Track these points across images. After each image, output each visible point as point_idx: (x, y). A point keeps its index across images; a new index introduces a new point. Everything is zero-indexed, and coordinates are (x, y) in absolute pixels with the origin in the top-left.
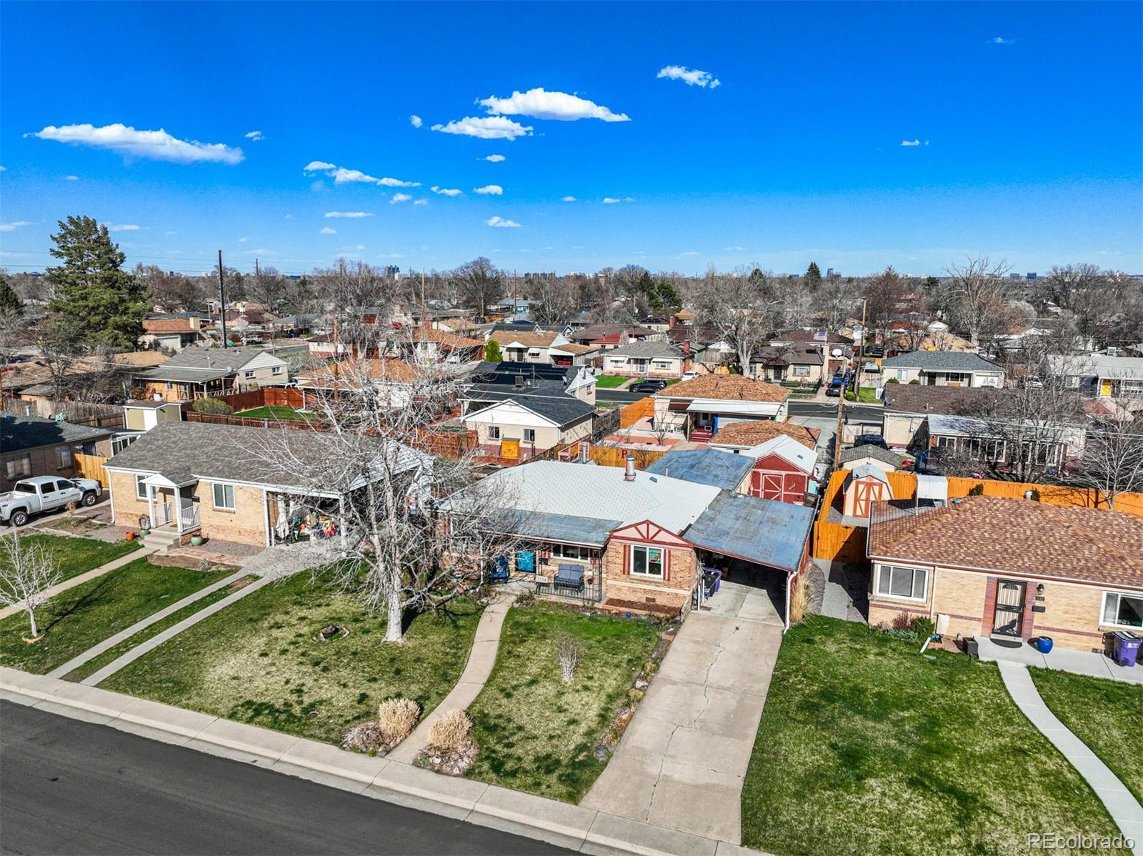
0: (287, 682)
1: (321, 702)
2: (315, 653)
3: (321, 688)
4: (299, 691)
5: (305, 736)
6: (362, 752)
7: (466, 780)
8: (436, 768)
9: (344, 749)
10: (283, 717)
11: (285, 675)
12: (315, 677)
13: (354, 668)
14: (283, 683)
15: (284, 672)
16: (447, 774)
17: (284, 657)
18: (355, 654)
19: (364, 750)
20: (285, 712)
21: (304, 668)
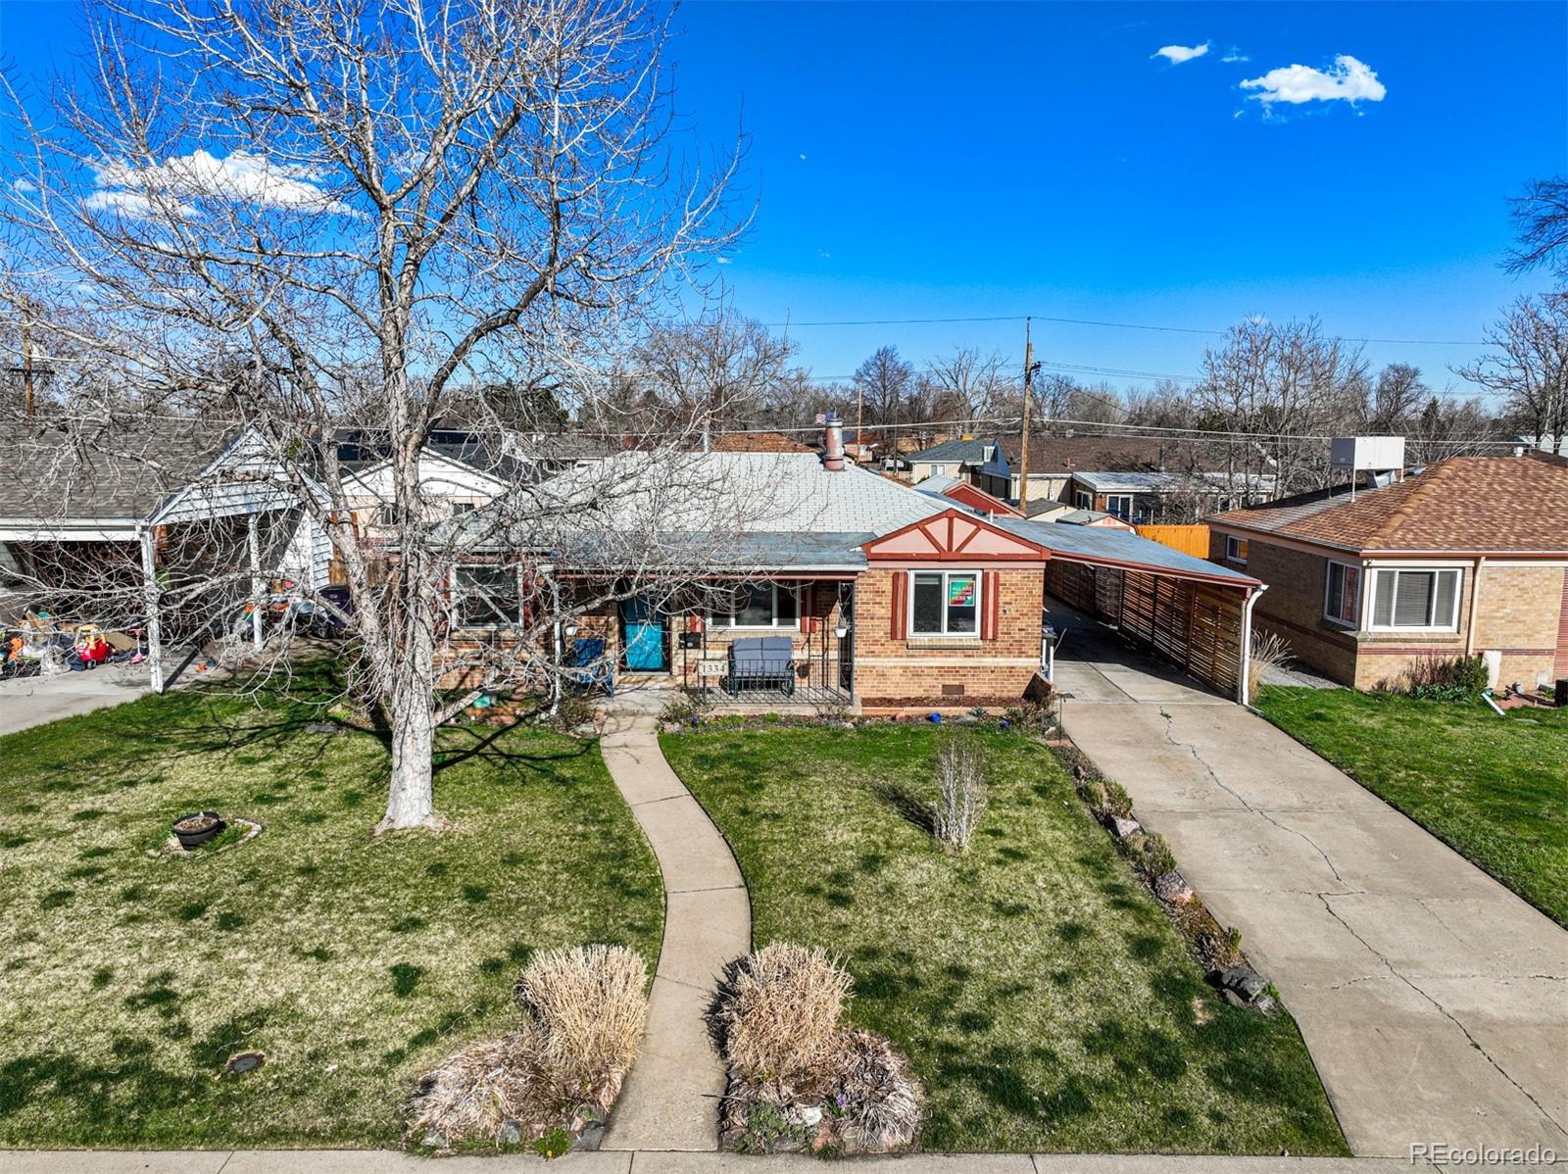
0: (103, 978)
1: (259, 1018)
2: (172, 887)
3: (240, 974)
4: (160, 996)
5: (244, 1142)
6: (507, 1149)
7: (939, 1159)
8: (818, 1144)
9: (430, 1151)
10: (125, 1091)
11: (86, 959)
12: (204, 947)
13: (327, 906)
14: (87, 986)
15: (79, 954)
16: (864, 1155)
17: (61, 911)
18: (308, 870)
19: (514, 1137)
20: (125, 1072)
21: (145, 930)
